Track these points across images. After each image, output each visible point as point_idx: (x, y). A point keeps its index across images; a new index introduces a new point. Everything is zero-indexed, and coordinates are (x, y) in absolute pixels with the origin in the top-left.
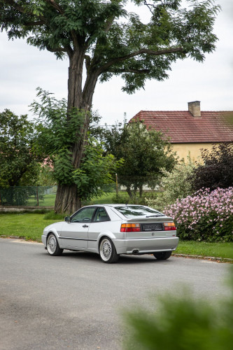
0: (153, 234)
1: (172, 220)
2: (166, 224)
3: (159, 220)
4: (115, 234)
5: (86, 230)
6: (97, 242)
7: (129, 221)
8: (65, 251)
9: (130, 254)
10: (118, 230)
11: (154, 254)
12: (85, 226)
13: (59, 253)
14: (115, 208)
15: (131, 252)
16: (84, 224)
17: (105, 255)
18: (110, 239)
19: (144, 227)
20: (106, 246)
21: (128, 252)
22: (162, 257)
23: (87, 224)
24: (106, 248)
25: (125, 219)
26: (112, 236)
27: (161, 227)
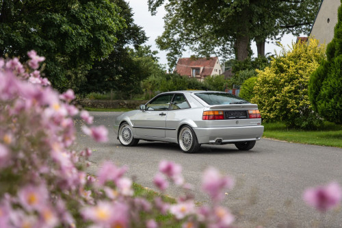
0: (237, 122)
1: (255, 107)
2: (250, 112)
3: (243, 107)
4: (196, 122)
5: (163, 118)
6: (176, 131)
7: (211, 108)
8: (141, 141)
9: (212, 143)
10: (200, 118)
11: (235, 143)
12: (162, 114)
13: (135, 143)
14: (195, 94)
15: (214, 141)
16: (160, 112)
17: (184, 144)
18: (191, 128)
19: (226, 115)
20: (187, 136)
21: (211, 141)
22: (245, 147)
23: (164, 112)
24: (187, 137)
25: (207, 107)
26: (194, 125)
27: (245, 114)
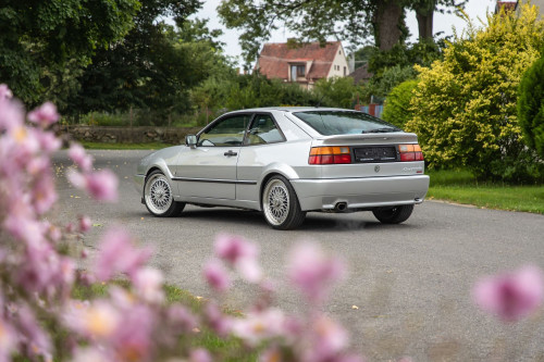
0: (377, 169)
1: (411, 138)
2: (403, 148)
3: (389, 138)
4: (296, 169)
5: (231, 162)
6: (258, 187)
7: (327, 141)
8: (188, 207)
9: (328, 210)
10: (304, 162)
11: (373, 209)
12: (230, 154)
13: (177, 211)
14: (294, 114)
15: (332, 206)
16: (226, 150)
17: (274, 212)
18: (287, 181)
19: (355, 154)
20: (279, 195)
21: (325, 206)
22: (391, 216)
23: (234, 149)
24: (278, 198)
25: (318, 140)
26: (292, 175)
27: (392, 153)
